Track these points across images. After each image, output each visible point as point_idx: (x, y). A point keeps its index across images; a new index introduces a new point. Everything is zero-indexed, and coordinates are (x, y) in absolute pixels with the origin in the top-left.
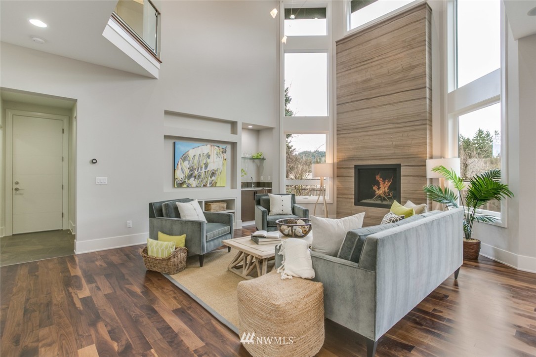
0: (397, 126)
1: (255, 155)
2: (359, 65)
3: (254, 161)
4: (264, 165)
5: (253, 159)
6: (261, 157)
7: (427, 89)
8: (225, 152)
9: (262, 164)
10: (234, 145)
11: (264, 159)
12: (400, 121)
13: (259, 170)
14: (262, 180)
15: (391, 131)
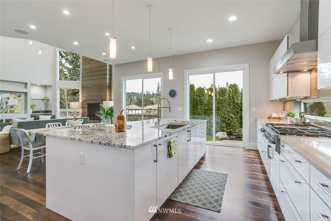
0: (99, 88)
1: (43, 98)
2: (89, 61)
3: (43, 101)
4: (49, 102)
5: (43, 100)
6: (47, 99)
7: (107, 75)
8: (20, 97)
9: (48, 102)
10: (26, 94)
11: (48, 100)
12: (100, 86)
13: (46, 105)
14: (48, 109)
15: (98, 90)
